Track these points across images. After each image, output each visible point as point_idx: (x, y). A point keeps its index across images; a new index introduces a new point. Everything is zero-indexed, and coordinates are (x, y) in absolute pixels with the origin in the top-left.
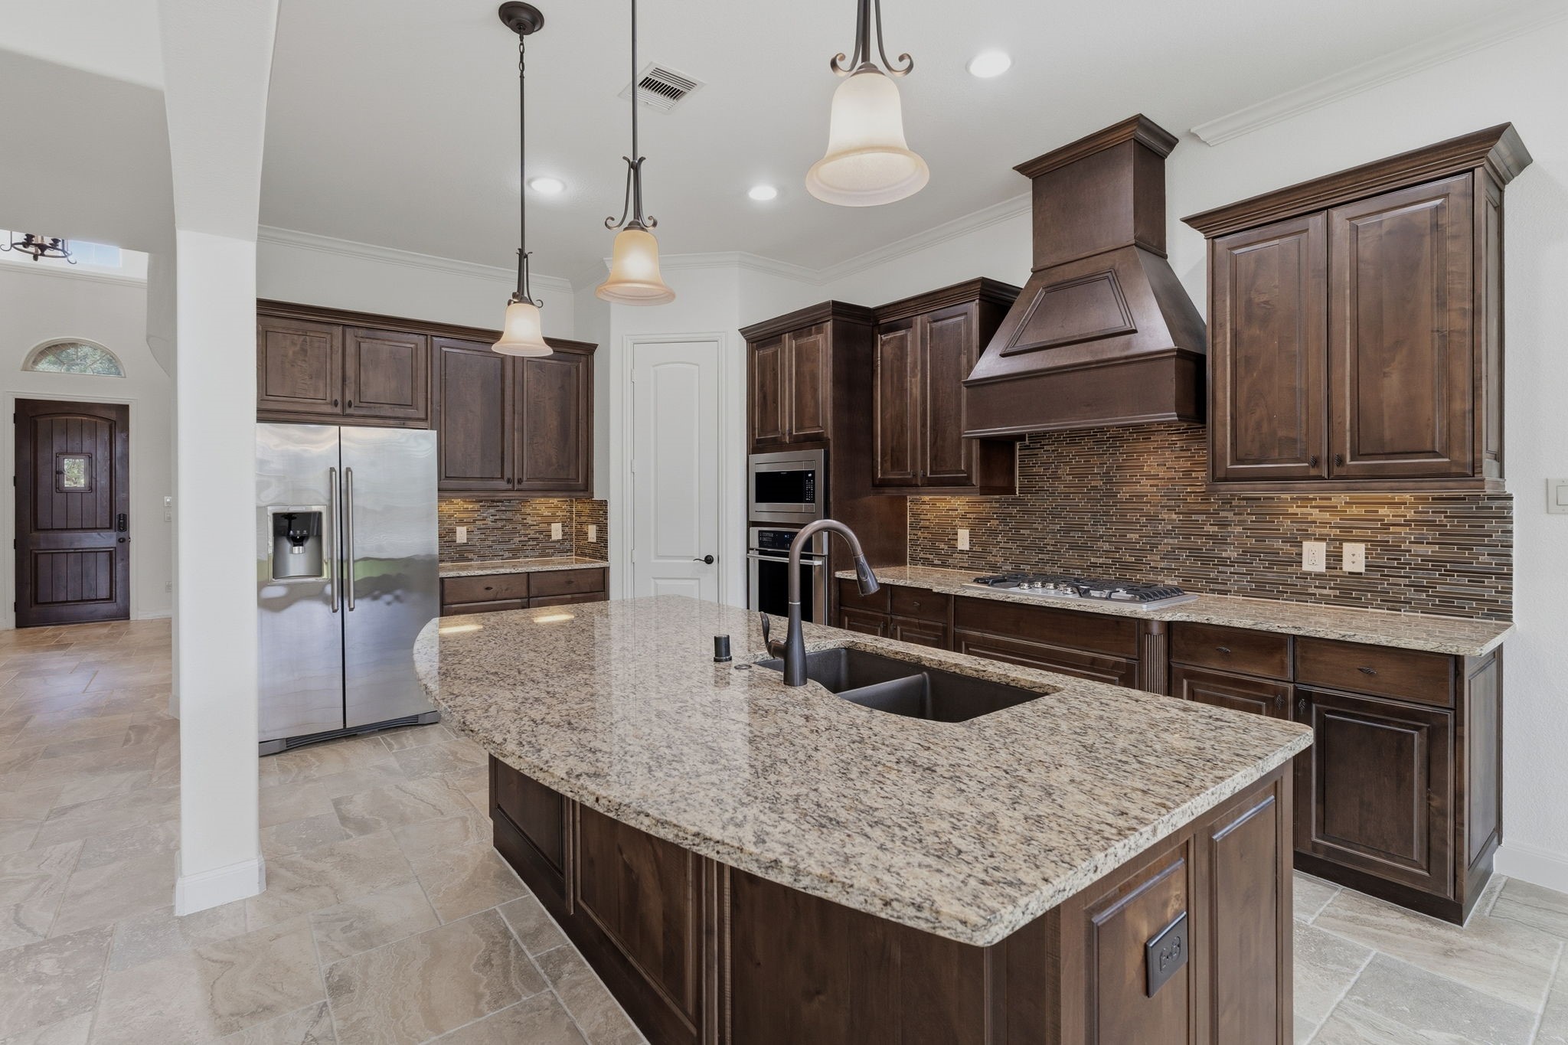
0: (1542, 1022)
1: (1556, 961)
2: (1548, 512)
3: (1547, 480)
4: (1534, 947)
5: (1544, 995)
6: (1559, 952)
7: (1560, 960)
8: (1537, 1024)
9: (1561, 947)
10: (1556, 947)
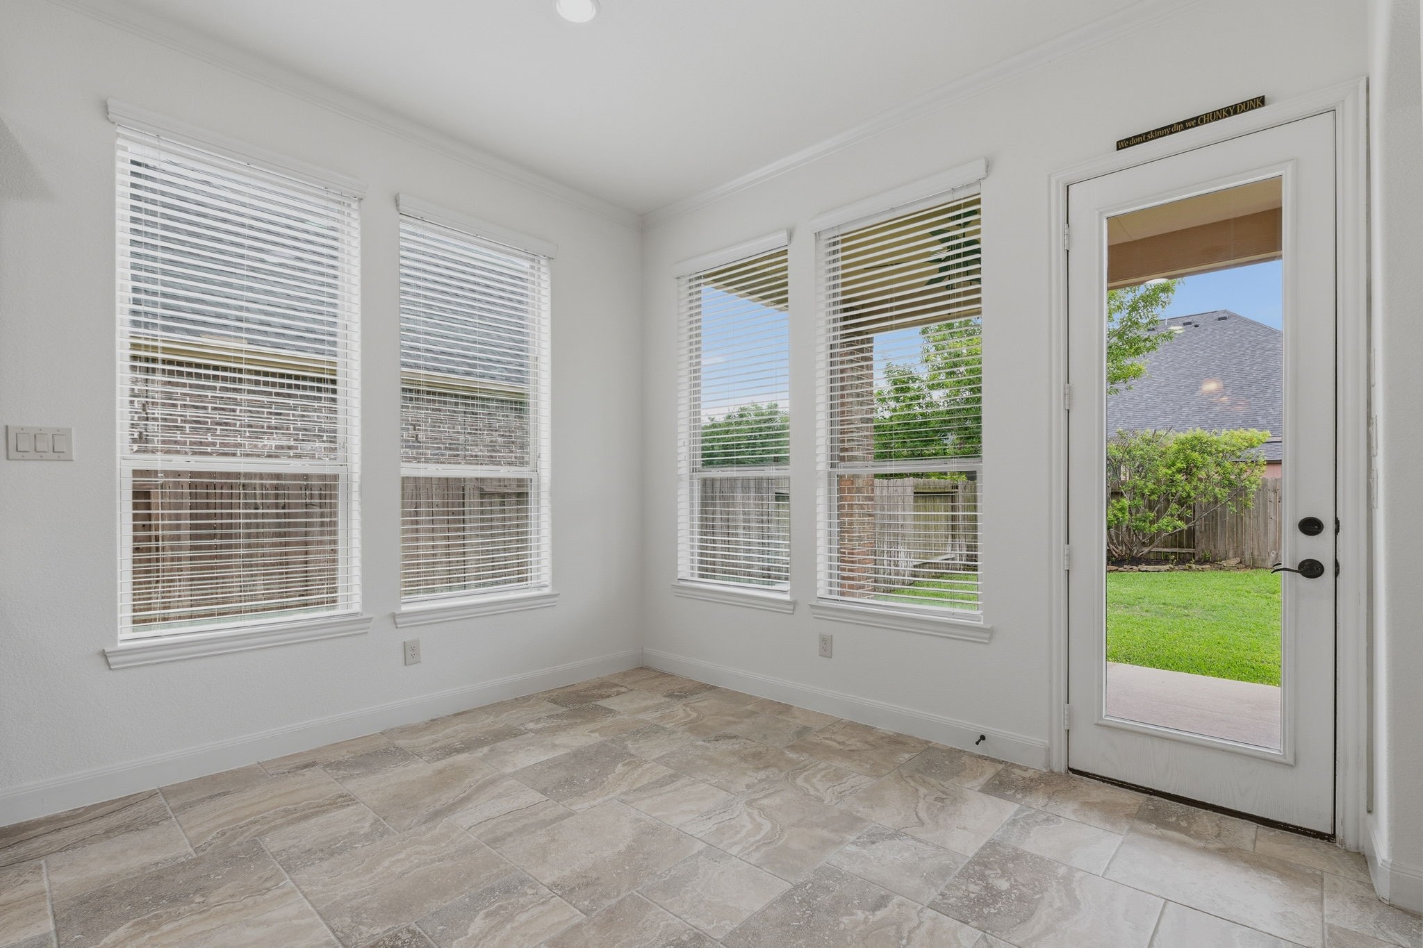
0: (57, 935)
1: (45, 879)
2: (8, 459)
3: (7, 427)
4: (22, 880)
5: (49, 912)
6: (44, 870)
7: (48, 876)
8: (55, 939)
9: (44, 865)
10: (40, 867)
